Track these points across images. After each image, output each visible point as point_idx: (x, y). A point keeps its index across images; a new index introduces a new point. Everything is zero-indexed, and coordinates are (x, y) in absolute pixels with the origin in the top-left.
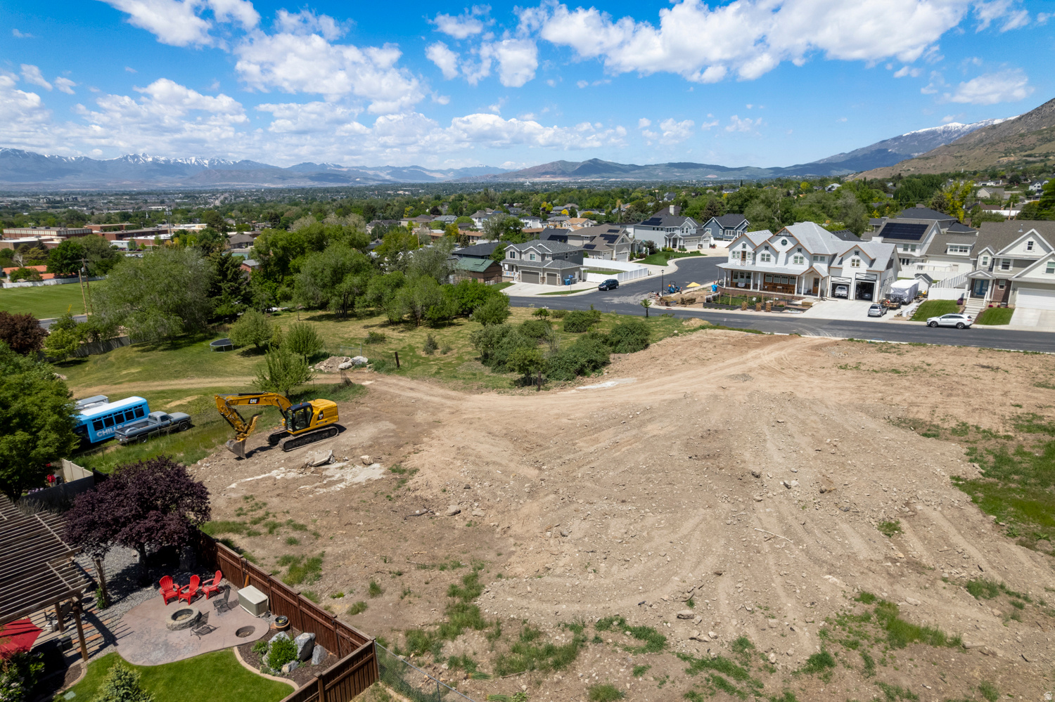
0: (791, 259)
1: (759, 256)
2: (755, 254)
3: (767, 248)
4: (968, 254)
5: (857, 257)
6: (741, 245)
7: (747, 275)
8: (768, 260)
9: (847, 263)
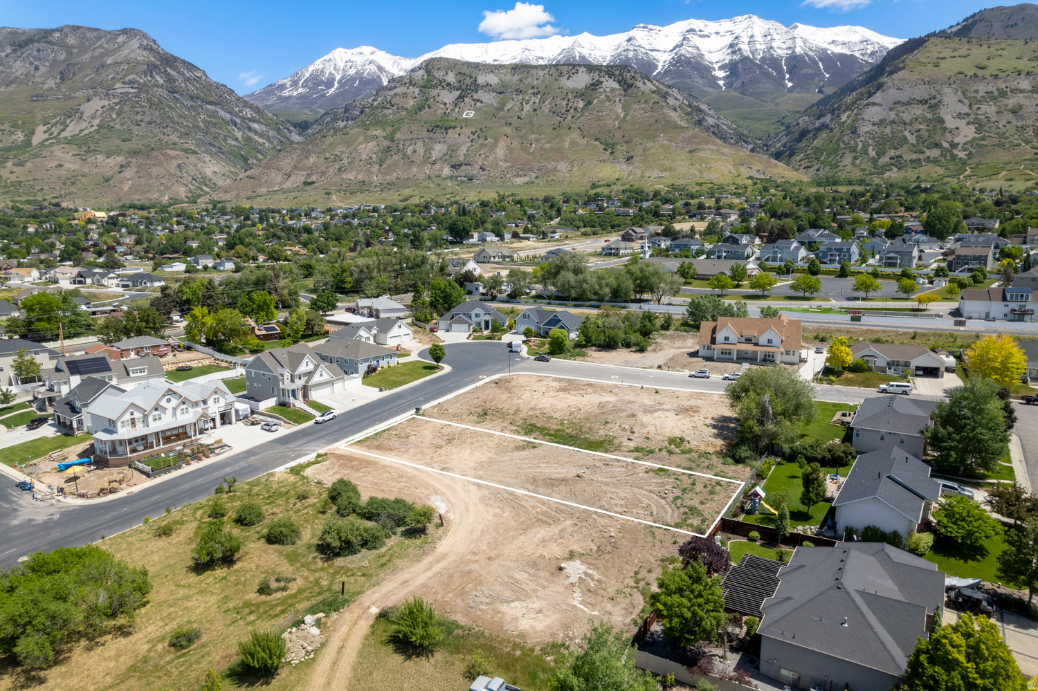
0: (178, 412)
1: (150, 418)
2: (145, 417)
3: (156, 409)
4: (146, 373)
5: (216, 396)
6: (128, 414)
7: (144, 438)
8: (160, 418)
9: (210, 402)
